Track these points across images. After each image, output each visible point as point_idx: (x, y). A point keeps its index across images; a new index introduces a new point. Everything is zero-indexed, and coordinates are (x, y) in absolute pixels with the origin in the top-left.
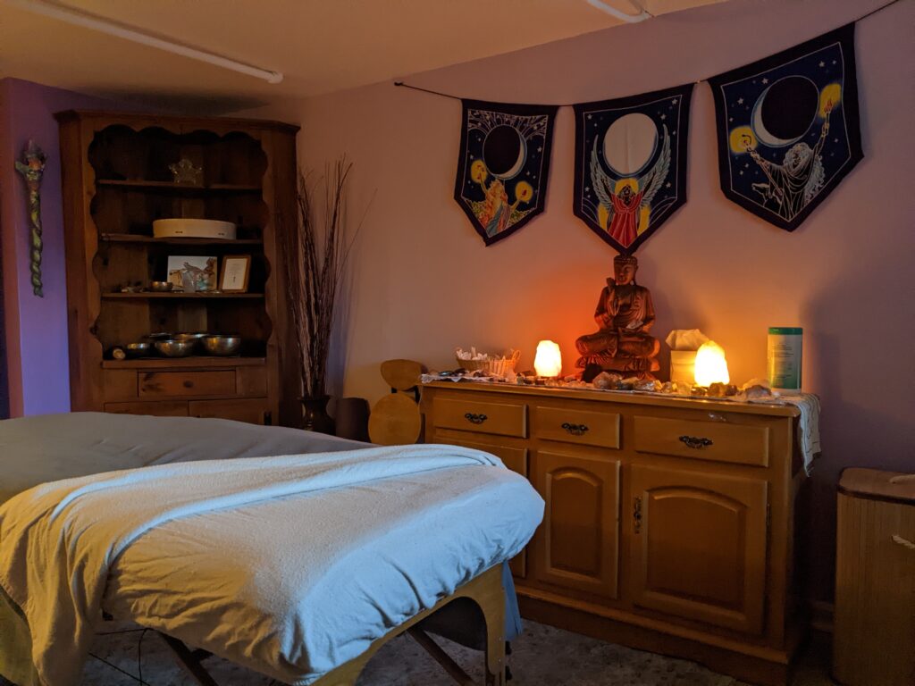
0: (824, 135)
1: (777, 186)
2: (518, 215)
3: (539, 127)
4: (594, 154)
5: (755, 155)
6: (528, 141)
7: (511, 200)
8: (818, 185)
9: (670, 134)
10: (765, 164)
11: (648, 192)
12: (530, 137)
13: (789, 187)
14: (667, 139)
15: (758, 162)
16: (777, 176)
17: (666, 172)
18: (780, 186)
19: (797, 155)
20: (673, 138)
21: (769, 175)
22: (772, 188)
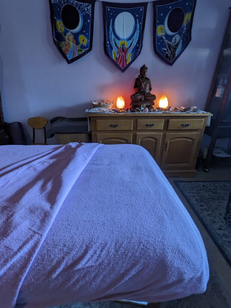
0: (184, 32)
1: (169, 50)
2: (81, 51)
3: (88, 10)
4: (111, 27)
5: (164, 37)
6: (83, 16)
7: (77, 43)
8: (180, 50)
9: (139, 24)
10: (166, 41)
11: (131, 47)
12: (84, 13)
13: (172, 50)
14: (138, 26)
15: (165, 40)
16: (169, 46)
17: (137, 40)
18: (170, 50)
19: (176, 39)
20: (140, 25)
21: (167, 45)
22: (167, 50)
